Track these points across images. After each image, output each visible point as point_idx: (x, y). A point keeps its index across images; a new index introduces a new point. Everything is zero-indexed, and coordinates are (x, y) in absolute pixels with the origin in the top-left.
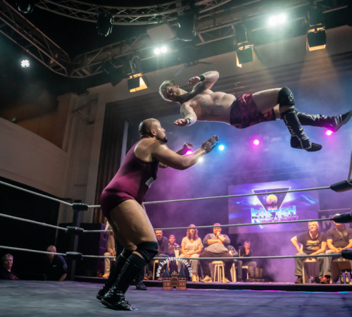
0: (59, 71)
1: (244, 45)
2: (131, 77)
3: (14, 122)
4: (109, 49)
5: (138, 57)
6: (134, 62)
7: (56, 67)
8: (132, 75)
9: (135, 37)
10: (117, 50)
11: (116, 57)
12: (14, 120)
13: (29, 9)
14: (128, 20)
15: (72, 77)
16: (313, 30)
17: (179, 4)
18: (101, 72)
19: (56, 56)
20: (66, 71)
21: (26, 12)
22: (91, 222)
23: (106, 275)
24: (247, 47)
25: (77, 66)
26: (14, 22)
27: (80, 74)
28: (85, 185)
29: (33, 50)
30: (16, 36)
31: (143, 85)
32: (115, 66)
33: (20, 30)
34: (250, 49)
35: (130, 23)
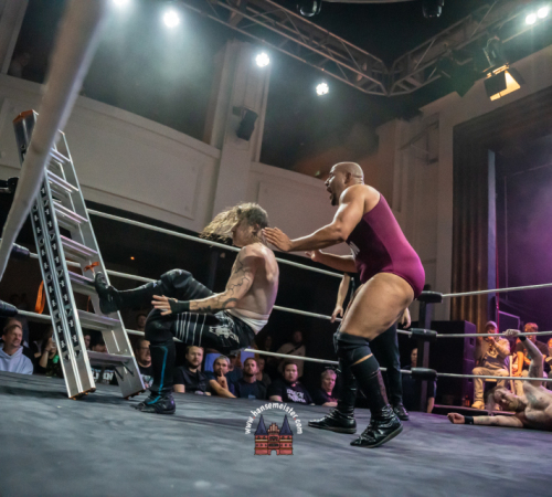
0: (372, 90)
2: (489, 75)
3: (318, 177)
4: (445, 36)
5: (496, 38)
6: (491, 48)
7: (367, 85)
8: (491, 71)
9: (487, 6)
10: (458, 36)
11: (460, 47)
12: (318, 173)
13: (315, 8)
15: (392, 94)
18: (439, 76)
19: (365, 68)
20: (383, 88)
21: (311, 15)
22: (448, 319)
23: (478, 404)
25: (398, 77)
26: (297, 33)
27: (404, 87)
28: (435, 261)
29: (331, 66)
30: (304, 53)
31: (512, 84)
32: (459, 63)
33: (308, 42)
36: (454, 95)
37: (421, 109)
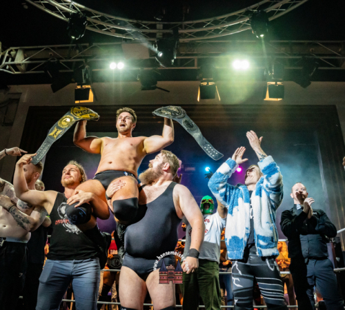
1: (208, 81)
2: (79, 87)
6: (86, 72)
8: (81, 85)
14: (101, 27)
16: (274, 83)
17: (160, 26)
24: (210, 84)
35: (102, 32)
36: (48, 86)
37: (8, 86)
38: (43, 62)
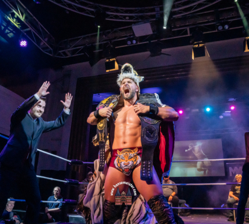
0: (46, 52)
2: (107, 61)
4: (87, 37)
7: (45, 48)
8: (109, 59)
15: (56, 56)
17: (157, 9)
18: (83, 54)
19: (46, 40)
20: (53, 52)
24: (201, 45)
31: (117, 67)
34: (203, 47)
37: (63, 67)
38: (82, 47)
